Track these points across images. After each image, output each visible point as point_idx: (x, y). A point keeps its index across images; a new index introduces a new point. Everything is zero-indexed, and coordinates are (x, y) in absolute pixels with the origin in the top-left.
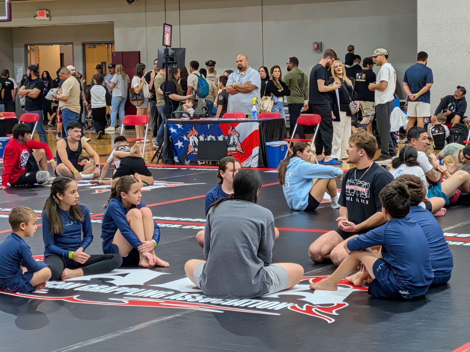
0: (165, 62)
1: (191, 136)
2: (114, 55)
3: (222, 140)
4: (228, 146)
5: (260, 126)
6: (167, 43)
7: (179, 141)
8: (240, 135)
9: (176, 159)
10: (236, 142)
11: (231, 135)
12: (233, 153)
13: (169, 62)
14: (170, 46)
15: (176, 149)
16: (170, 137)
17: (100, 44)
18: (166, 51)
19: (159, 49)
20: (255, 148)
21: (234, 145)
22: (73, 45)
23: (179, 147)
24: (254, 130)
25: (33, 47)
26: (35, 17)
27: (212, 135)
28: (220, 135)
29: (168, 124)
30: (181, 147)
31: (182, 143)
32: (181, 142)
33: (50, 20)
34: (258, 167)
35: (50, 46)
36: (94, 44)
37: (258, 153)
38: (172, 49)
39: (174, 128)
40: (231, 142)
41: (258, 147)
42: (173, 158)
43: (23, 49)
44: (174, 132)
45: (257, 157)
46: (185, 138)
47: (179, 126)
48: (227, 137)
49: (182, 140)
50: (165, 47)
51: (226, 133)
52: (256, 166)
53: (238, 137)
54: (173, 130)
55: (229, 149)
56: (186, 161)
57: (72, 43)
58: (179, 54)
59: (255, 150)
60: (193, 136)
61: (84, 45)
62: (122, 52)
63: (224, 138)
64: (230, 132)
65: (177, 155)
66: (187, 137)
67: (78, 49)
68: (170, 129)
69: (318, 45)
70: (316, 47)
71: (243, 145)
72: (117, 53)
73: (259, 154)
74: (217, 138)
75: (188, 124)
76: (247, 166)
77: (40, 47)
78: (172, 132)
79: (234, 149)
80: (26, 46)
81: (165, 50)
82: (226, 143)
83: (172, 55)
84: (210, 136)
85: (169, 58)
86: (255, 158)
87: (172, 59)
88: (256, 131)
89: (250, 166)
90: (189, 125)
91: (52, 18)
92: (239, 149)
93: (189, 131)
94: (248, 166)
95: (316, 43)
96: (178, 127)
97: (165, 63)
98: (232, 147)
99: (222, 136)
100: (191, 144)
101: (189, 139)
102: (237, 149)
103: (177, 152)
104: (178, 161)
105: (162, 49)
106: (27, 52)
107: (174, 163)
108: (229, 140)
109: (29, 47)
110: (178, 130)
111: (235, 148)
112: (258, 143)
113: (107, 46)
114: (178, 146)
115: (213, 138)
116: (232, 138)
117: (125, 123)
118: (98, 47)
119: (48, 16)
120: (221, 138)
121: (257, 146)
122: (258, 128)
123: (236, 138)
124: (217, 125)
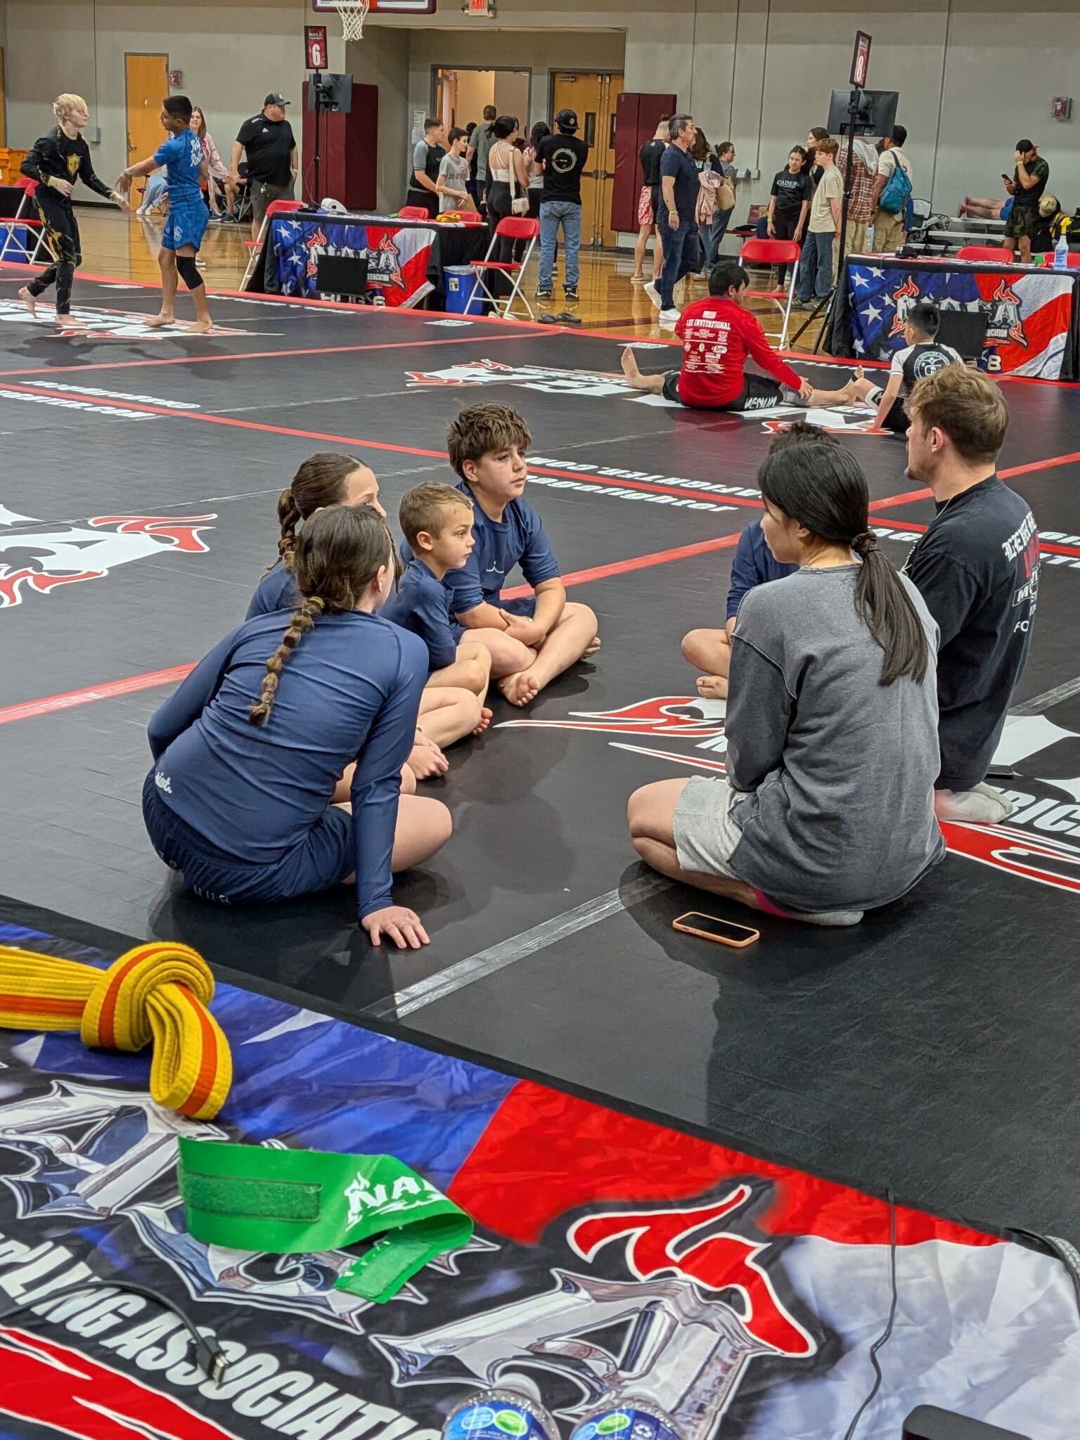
0: (848, 121)
1: (902, 295)
2: (623, 99)
3: (977, 310)
4: (988, 326)
5: (1074, 287)
6: (858, 78)
7: (871, 306)
8: (1023, 304)
9: (859, 345)
10: (1012, 318)
11: (1000, 300)
12: (999, 341)
13: (858, 122)
14: (863, 87)
15: (863, 325)
16: (851, 295)
17: (586, 73)
18: (855, 97)
19: (836, 91)
20: (1059, 336)
21: (1005, 323)
22: (531, 74)
23: (871, 319)
24: (1061, 293)
25: (447, 73)
26: (463, 9)
27: (954, 298)
28: (972, 300)
29: (850, 266)
30: (875, 319)
31: (879, 311)
32: (875, 307)
33: (494, 17)
34: (1060, 380)
35: (483, 72)
36: (575, 75)
37: (1063, 347)
38: (865, 92)
39: (862, 277)
40: (999, 317)
41: (1065, 334)
42: (853, 342)
43: (429, 75)
44: (861, 286)
45: (1061, 356)
46: (887, 300)
47: (877, 272)
48: (989, 306)
49: (878, 304)
50: (853, 88)
51: (988, 297)
52: (1056, 376)
53: (1019, 306)
54: (859, 280)
55: (990, 333)
56: (882, 351)
57: (529, 70)
58: (882, 103)
59: (1057, 340)
60: (906, 297)
61: (553, 75)
62: (640, 94)
63: (981, 308)
64: (997, 294)
65: (861, 336)
66: (891, 297)
67: (542, 82)
68: (853, 277)
69: (1064, 104)
70: (1059, 108)
71: (1026, 326)
72: (628, 95)
73: (1066, 350)
74: (963, 306)
75: (900, 268)
76: (1029, 375)
77: (459, 72)
78: (857, 284)
79: (1003, 333)
80: (435, 71)
81: (853, 93)
82: (984, 320)
83: (866, 108)
84: (949, 300)
85: (860, 113)
86: (1055, 359)
87: (864, 117)
88: (1064, 296)
89: (1039, 373)
90: (900, 271)
91: (500, 13)
92: (1016, 334)
93: (899, 284)
94: (1032, 374)
95: (1058, 100)
96: (872, 273)
97: (846, 125)
98: (1000, 328)
99: (977, 301)
100: (900, 315)
101: (895, 302)
102: (1012, 334)
103: (865, 330)
104: (862, 350)
105: (845, 92)
106: (435, 82)
107: (852, 354)
108: (994, 312)
109: (440, 71)
110: (872, 280)
111: (1006, 331)
112: (1066, 323)
113: (600, 80)
114: (868, 316)
115: (956, 304)
116: (1001, 308)
117: (747, 254)
118: (582, 83)
119: (490, 8)
120: (973, 307)
121: (1064, 331)
122: (1070, 291)
123: (1011, 309)
124: (968, 276)
